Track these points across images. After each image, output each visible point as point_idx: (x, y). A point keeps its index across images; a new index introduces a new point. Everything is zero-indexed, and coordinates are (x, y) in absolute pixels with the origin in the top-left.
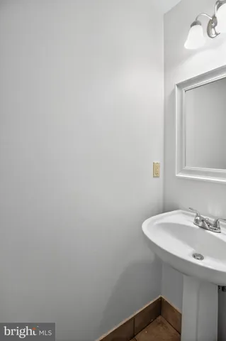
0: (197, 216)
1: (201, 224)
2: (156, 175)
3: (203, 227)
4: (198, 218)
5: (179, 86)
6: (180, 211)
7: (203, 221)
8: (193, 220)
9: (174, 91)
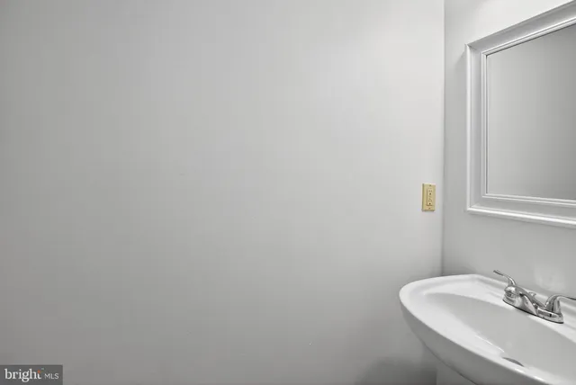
0: (511, 285)
1: (518, 301)
2: (428, 207)
3: (524, 310)
4: (513, 289)
5: (474, 47)
6: (476, 276)
7: (522, 295)
8: (502, 294)
9: (463, 57)
